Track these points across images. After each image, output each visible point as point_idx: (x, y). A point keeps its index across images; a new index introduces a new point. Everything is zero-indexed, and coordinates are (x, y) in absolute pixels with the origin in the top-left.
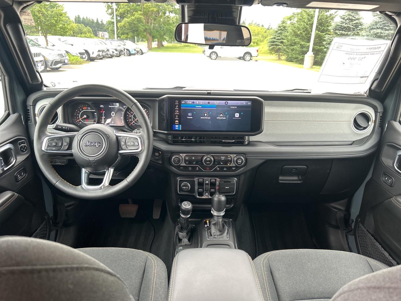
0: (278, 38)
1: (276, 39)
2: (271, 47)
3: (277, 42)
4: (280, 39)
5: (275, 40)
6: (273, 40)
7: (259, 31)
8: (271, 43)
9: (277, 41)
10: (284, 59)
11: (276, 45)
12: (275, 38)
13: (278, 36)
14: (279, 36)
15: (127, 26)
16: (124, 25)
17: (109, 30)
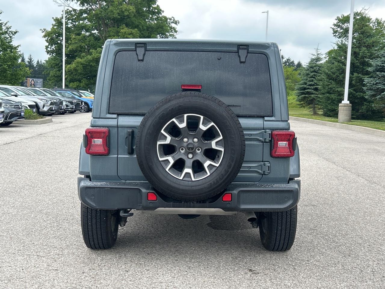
0: (311, 83)
1: (308, 84)
2: (300, 97)
3: (308, 89)
4: (313, 85)
5: (305, 86)
6: (303, 86)
7: (288, 73)
8: (301, 90)
9: (309, 87)
10: (321, 114)
11: (308, 93)
12: (305, 84)
13: (310, 81)
14: (312, 81)
15: (80, 69)
16: (75, 68)
17: (50, 75)
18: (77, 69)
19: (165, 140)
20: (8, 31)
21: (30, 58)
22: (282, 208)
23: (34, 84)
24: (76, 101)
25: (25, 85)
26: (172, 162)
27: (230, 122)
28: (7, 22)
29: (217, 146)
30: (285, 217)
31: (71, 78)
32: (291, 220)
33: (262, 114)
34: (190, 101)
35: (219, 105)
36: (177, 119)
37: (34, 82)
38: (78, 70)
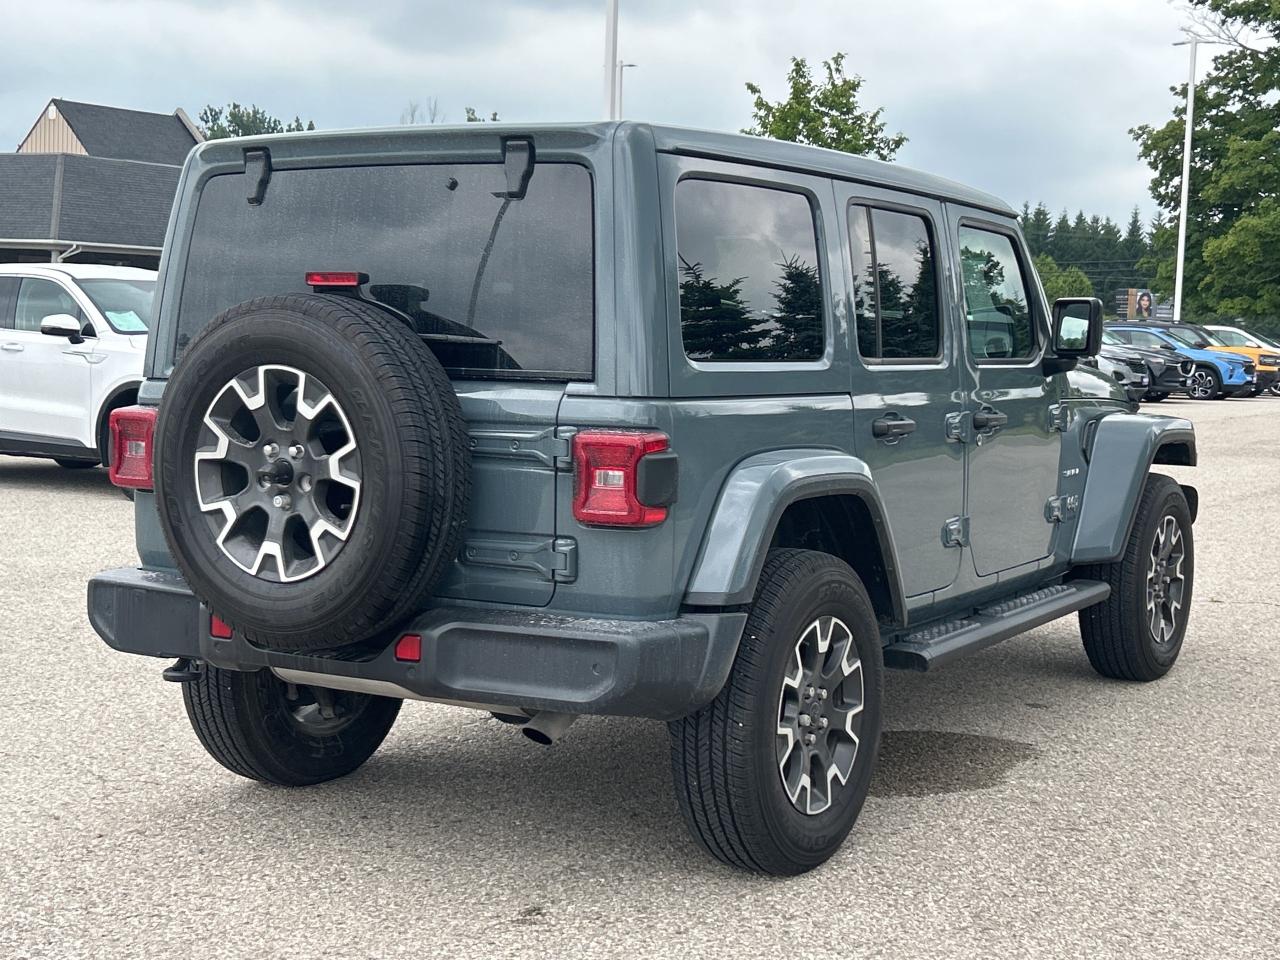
15: (1252, 253)
16: (1233, 249)
17: (1158, 275)
18: (1241, 252)
19: (213, 447)
20: (873, 138)
21: (1156, 223)
22: (581, 703)
23: (1148, 309)
24: (1162, 361)
25: (1120, 311)
26: (231, 516)
27: (370, 393)
28: (878, 112)
29: (344, 471)
30: (705, 744)
31: (1226, 283)
32: (725, 756)
33: (560, 372)
34: (266, 323)
35: (345, 337)
36: (243, 379)
37: (1150, 300)
38: (1244, 256)
